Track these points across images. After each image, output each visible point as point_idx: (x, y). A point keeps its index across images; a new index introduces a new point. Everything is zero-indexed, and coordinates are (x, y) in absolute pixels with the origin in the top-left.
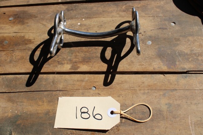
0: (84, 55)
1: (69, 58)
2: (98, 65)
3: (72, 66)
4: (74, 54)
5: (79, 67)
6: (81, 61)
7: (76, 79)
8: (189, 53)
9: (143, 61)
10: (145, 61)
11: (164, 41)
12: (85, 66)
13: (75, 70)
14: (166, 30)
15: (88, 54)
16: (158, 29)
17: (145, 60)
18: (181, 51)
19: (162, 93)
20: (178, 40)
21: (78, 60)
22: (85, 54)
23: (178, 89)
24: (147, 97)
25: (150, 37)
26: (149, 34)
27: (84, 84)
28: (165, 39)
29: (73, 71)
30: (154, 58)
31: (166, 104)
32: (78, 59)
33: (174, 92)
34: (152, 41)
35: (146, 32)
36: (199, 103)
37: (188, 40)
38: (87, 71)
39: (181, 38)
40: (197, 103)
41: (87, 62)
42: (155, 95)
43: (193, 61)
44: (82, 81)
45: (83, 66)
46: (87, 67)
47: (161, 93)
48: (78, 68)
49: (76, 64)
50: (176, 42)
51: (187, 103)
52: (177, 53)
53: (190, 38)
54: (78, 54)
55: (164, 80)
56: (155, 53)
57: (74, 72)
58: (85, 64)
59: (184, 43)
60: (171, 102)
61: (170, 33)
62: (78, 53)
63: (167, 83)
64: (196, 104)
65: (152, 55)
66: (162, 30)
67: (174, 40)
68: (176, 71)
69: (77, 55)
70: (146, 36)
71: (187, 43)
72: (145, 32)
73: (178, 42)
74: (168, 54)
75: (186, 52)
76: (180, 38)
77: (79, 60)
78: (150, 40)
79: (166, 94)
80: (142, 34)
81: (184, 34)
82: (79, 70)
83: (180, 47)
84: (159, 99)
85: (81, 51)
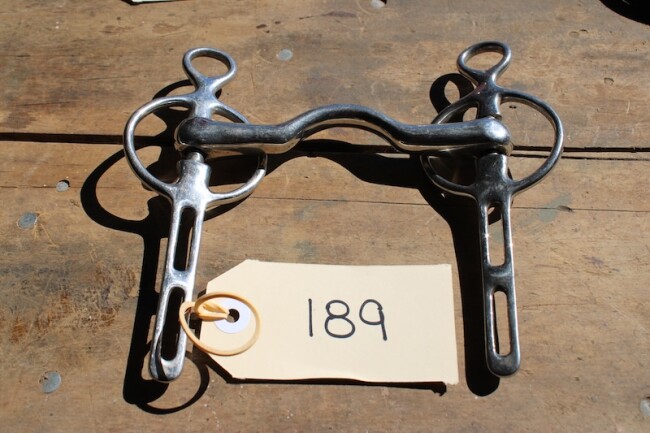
0: (59, 86)
1: (8, 91)
2: (98, 115)
3: (10, 117)
4: (26, 82)
5: (33, 119)
6: (44, 101)
7: (11, 155)
8: (414, 89)
9: (252, 109)
10: (258, 108)
11: (336, 51)
12: (53, 116)
13: (17, 128)
14: (350, 19)
15: (72, 83)
16: (324, 15)
17: (257, 105)
18: (386, 83)
19: (292, 210)
20: (387, 49)
21: (34, 98)
22: (62, 83)
23: (352, 198)
24: (234, 221)
25: (293, 37)
26: (290, 27)
27: (33, 170)
28: (340, 45)
29: (10, 130)
30: (289, 101)
31: (298, 246)
32: (35, 95)
33: (336, 209)
34: (297, 50)
35: (282, 24)
36: (416, 247)
37: (421, 52)
38: (55, 133)
39: (395, 44)
40: (412, 246)
41: (64, 105)
42: (267, 212)
43: (422, 116)
44: (31, 161)
45: (47, 116)
46: (57, 121)
47: (290, 209)
48: (28, 123)
49: (24, 110)
50: (377, 56)
51: (373, 243)
52: (372, 87)
53: (428, 46)
54: (39, 81)
55: (310, 170)
56: (298, 86)
57: (14, 133)
58: (53, 112)
59: (405, 58)
60: (318, 238)
61: (362, 29)
62: (43, 77)
63: (317, 177)
64: (407, 248)
65: (285, 91)
66: (338, 18)
67: (373, 50)
68: (359, 143)
69: (35, 85)
70: (278, 34)
71: (415, 59)
72: (277, 23)
73: (385, 57)
74: (342, 89)
75: (404, 85)
76: (391, 45)
77: (40, 98)
78: (289, 48)
79: (306, 214)
80: (267, 29)
81: (409, 33)
82: (30, 129)
83: (386, 72)
84: (275, 228)
85: (54, 74)
